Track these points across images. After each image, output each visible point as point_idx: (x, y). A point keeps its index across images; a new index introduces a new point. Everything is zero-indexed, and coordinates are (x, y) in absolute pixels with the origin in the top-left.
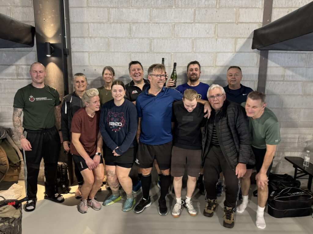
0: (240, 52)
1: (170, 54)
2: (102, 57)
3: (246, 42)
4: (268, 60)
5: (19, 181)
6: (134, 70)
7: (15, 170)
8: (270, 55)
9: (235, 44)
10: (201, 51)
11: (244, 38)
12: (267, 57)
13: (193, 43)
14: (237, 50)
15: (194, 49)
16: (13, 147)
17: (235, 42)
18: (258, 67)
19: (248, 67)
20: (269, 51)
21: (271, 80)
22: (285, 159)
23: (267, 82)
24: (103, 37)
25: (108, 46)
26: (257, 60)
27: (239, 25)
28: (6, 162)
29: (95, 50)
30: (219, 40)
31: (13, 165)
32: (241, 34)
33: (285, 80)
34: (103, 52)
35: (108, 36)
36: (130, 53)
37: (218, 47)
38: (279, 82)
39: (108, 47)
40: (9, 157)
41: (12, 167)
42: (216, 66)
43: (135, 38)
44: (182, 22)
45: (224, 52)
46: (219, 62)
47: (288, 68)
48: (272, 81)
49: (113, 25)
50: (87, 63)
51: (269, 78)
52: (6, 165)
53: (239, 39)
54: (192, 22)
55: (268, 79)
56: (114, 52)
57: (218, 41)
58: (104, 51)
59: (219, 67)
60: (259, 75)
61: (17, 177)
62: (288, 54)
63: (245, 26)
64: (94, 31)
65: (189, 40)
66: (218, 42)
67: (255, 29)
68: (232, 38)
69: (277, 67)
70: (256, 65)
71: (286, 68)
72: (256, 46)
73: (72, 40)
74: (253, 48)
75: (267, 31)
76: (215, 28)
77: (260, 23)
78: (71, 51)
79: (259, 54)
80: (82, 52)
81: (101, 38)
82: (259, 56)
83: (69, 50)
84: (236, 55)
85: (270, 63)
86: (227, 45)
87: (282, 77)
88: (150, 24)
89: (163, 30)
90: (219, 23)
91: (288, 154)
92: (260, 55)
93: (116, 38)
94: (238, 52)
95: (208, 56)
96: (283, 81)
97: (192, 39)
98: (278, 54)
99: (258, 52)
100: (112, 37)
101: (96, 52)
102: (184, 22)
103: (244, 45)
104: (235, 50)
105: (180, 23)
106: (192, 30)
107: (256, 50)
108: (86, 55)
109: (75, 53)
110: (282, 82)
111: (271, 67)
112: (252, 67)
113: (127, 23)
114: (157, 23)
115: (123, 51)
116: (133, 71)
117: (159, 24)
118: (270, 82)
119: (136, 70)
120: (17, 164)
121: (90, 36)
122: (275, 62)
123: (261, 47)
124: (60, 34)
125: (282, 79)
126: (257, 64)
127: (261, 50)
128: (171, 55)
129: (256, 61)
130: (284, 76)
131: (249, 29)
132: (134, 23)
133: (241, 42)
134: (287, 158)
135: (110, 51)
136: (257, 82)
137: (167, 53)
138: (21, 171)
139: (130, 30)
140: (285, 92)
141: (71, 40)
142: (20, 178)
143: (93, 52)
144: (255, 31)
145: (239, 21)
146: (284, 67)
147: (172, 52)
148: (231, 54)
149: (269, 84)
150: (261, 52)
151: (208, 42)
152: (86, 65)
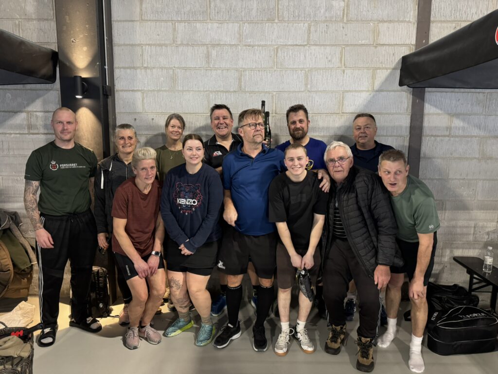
0: (380, 90)
1: (271, 94)
2: (163, 99)
3: (391, 75)
4: (425, 104)
5: (29, 298)
6: (218, 118)
7: (24, 279)
8: (427, 96)
9: (373, 78)
10: (319, 90)
11: (387, 69)
12: (422, 98)
13: (306, 77)
14: (376, 86)
15: (309, 86)
16: (21, 242)
17: (373, 76)
18: (409, 115)
19: (393, 114)
20: (426, 89)
21: (430, 134)
22: (454, 261)
23: (423, 138)
24: (165, 68)
26: (408, 105)
27: (379, 48)
28: (9, 267)
29: (153, 88)
30: (348, 71)
31: (19, 272)
32: (381, 63)
33: (452, 134)
34: (165, 91)
35: (173, 66)
36: (208, 93)
37: (346, 82)
38: (442, 138)
39: (173, 83)
40: (13, 259)
41: (19, 274)
42: (342, 113)
43: (216, 69)
44: (290, 43)
45: (356, 91)
46: (347, 106)
47: (457, 115)
48: (432, 136)
49: (180, 49)
50: (139, 108)
51: (426, 131)
52: (9, 272)
53: (378, 71)
54: (306, 43)
55: (424, 134)
56: (183, 91)
57: (347, 74)
58: (167, 89)
59: (347, 114)
60: (410, 127)
61: (27, 290)
62: (456, 94)
63: (387, 51)
64: (150, 58)
65: (300, 72)
66: (345, 76)
67: (404, 55)
68: (368, 68)
69: (439, 114)
70: (405, 111)
71: (453, 116)
72: (406, 81)
73: (117, 73)
74: (401, 84)
75: (423, 58)
76: (341, 53)
77: (412, 46)
78: (115, 90)
79: (410, 94)
80: (132, 91)
81: (162, 68)
82: (410, 97)
83: (110, 87)
84: (374, 96)
85: (428, 108)
86: (360, 80)
87: (447, 130)
88: (239, 47)
89: (259, 57)
90: (347, 45)
91: (459, 253)
92: (413, 95)
93: (186, 69)
94: (377, 91)
95: (330, 96)
96: (448, 136)
97: (305, 71)
98: (440, 93)
99: (408, 90)
100: (179, 68)
101: (154, 90)
102: (292, 44)
103: (387, 79)
104: (373, 88)
105: (286, 45)
106: (305, 56)
107: (405, 87)
108: (139, 95)
109: (121, 94)
110: (447, 139)
111: (429, 114)
112: (400, 114)
113: (203, 45)
114: (249, 46)
115: (197, 89)
116: (216, 119)
117: (253, 47)
118: (427, 138)
119: (221, 118)
120: (26, 270)
121: (145, 65)
122: (436, 106)
123: (414, 83)
124: (98, 63)
125: (448, 133)
126: (408, 110)
127: (413, 88)
128: (272, 96)
129: (406, 105)
130: (450, 128)
131: (394, 54)
132: (214, 46)
133: (382, 75)
134: (456, 259)
135: (177, 89)
136: (408, 138)
137: (266, 92)
138: (33, 281)
139: (208, 56)
140: (452, 154)
141: (114, 72)
142: (30, 293)
143: (149, 91)
144: (403, 57)
145: (379, 42)
146: (449, 114)
147: (274, 92)
148: (367, 93)
149: (427, 141)
150: (413, 91)
151: (331, 76)
152: (137, 112)
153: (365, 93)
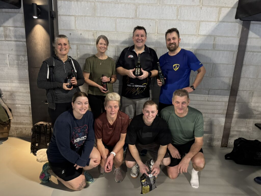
0: (223, 21)
2: (87, 22)
3: (230, 11)
4: (249, 31)
5: (9, 138)
6: (138, 36)
7: (5, 127)
8: (252, 26)
9: (219, 13)
10: (185, 19)
11: (228, 7)
12: (248, 28)
13: (178, 10)
14: (221, 19)
15: (179, 17)
18: (239, 38)
19: (229, 37)
20: (251, 21)
21: (250, 51)
22: (255, 126)
23: (246, 53)
24: (90, 1)
25: (94, 10)
26: (239, 30)
30: (204, 8)
32: (225, 3)
34: (89, 16)
36: (115, 18)
37: (202, 16)
38: (257, 53)
39: (94, 12)
41: (2, 124)
42: (198, 35)
43: (121, 3)
45: (208, 21)
46: (202, 31)
50: (73, 27)
51: (248, 49)
53: (223, 8)
56: (100, 17)
59: (201, 36)
60: (239, 45)
61: (7, 133)
65: (174, 7)
66: (202, 11)
68: (217, 7)
69: (257, 38)
70: (237, 36)
72: (241, 16)
74: (237, 17)
78: (58, 14)
79: (241, 25)
80: (69, 15)
81: (87, 1)
83: (55, 12)
84: (218, 25)
85: (251, 34)
86: (211, 14)
91: (258, 121)
92: (243, 25)
93: (102, 2)
94: (221, 22)
95: (192, 24)
97: (177, 6)
98: (259, 25)
99: (240, 22)
101: (82, 16)
103: (228, 14)
104: (219, 19)
107: (238, 20)
108: (73, 18)
109: (62, 17)
110: (260, 54)
111: (251, 38)
112: (233, 37)
115: (109, 16)
118: (248, 53)
122: (256, 33)
126: (239, 35)
127: (244, 20)
128: (156, 22)
129: (237, 32)
133: (225, 11)
135: (96, 15)
136: (237, 52)
137: (152, 19)
141: (58, 3)
143: (79, 16)
147: (157, 19)
148: (214, 23)
149: (248, 55)
150: (243, 23)
151: (193, 10)
152: (72, 29)
153: (213, 23)
